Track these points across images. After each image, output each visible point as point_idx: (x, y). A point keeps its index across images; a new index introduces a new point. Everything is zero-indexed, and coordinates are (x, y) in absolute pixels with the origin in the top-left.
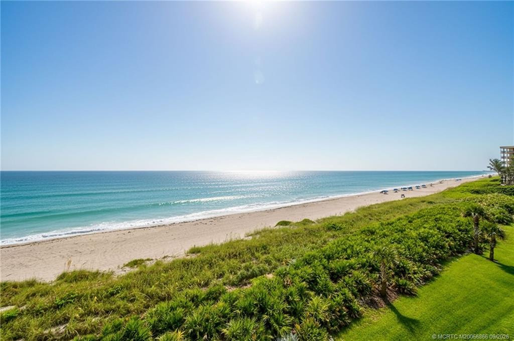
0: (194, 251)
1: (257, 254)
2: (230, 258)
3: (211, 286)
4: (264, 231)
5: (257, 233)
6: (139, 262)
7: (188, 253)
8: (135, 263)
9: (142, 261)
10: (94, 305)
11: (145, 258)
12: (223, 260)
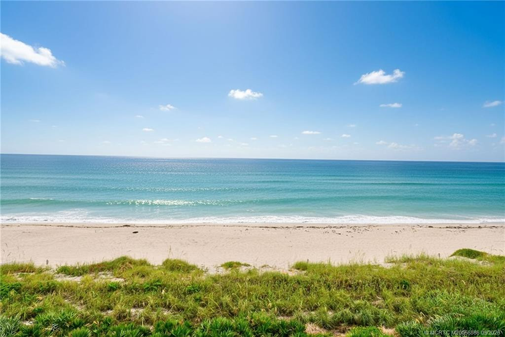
0: (301, 267)
1: (385, 292)
2: (339, 287)
3: (294, 317)
4: (422, 259)
5: (408, 260)
6: (235, 265)
7: (291, 268)
8: (230, 265)
9: (239, 264)
10: (171, 298)
11: (243, 263)
12: (329, 287)
